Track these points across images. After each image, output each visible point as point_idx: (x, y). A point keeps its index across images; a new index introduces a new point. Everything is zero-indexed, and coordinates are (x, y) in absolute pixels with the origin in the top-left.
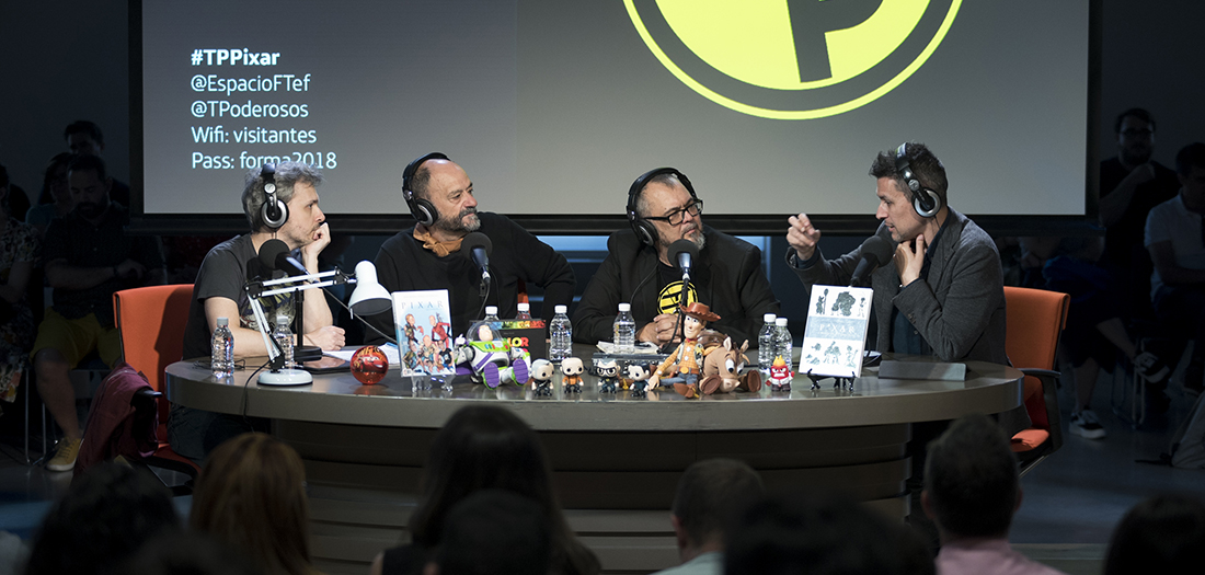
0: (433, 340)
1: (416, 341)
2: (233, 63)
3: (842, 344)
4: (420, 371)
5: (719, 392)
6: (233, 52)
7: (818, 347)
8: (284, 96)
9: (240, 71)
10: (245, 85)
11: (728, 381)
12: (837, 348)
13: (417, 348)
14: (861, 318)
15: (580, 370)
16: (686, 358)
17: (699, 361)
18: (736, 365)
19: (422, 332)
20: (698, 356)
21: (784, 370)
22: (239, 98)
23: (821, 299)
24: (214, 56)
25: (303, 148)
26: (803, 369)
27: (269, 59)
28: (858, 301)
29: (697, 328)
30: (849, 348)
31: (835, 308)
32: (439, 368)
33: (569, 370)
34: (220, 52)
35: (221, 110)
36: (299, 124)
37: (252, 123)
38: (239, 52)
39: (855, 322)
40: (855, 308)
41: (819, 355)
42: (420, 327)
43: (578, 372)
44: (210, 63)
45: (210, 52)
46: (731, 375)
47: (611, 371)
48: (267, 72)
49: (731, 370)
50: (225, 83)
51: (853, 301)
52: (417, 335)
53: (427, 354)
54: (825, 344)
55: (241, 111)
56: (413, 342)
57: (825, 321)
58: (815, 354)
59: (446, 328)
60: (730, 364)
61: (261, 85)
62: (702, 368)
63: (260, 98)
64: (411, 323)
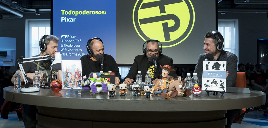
0: (75, 77)
1: (69, 77)
2: (68, 38)
3: (218, 80)
4: (69, 87)
5: (177, 97)
6: (68, 36)
7: (208, 81)
8: (76, 43)
9: (69, 39)
10: (70, 41)
11: (180, 93)
12: (216, 81)
13: (69, 80)
14: (224, 71)
15: (126, 88)
16: (163, 84)
17: (168, 85)
18: (183, 86)
19: (71, 74)
20: (167, 83)
21: (199, 89)
22: (69, 44)
23: (207, 65)
24: (65, 36)
25: (79, 52)
26: (204, 88)
27: (74, 37)
28: (222, 66)
29: (167, 74)
30: (221, 81)
31: (213, 68)
32: (77, 87)
33: (122, 88)
34: (66, 36)
35: (66, 46)
36: (79, 48)
37: (71, 48)
38: (69, 36)
39: (221, 72)
40: (221, 68)
41: (209, 84)
42: (70, 72)
43: (125, 89)
44: (64, 37)
45: (64, 36)
46: (181, 90)
47: (137, 88)
48: (74, 39)
49: (181, 88)
50: (66, 41)
51: (220, 65)
52: (69, 75)
53: (72, 82)
54: (211, 80)
55: (69, 46)
56: (67, 77)
57: (210, 72)
58: (207, 83)
59: (80, 73)
60: (181, 86)
61: (73, 41)
62: (169, 88)
63: (72, 44)
64: (68, 71)
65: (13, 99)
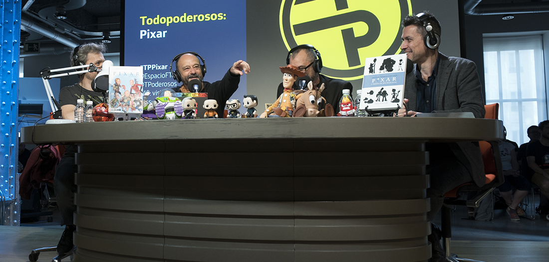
0: (131, 93)
1: (120, 93)
2: (153, 69)
3: (388, 89)
4: (120, 110)
6: (153, 65)
7: (371, 93)
8: (169, 79)
9: (155, 72)
10: (156, 76)
11: (311, 110)
12: (385, 92)
13: (120, 97)
14: (401, 71)
15: (215, 106)
16: (284, 101)
17: (293, 102)
18: (316, 98)
19: (124, 88)
20: (292, 98)
21: (349, 105)
22: (154, 81)
23: (371, 65)
24: (147, 67)
26: (362, 106)
27: (164, 67)
28: (397, 62)
30: (394, 90)
31: (382, 68)
32: (133, 109)
33: (207, 106)
34: (149, 66)
35: (149, 85)
38: (155, 65)
39: (396, 75)
40: (396, 67)
41: (373, 97)
42: (123, 86)
43: (214, 108)
44: (145, 69)
45: (145, 66)
46: (313, 106)
47: (234, 106)
48: (163, 71)
49: (313, 102)
50: (150, 76)
51: (394, 62)
52: (121, 90)
53: (126, 101)
54: (377, 90)
55: (155, 85)
56: (117, 94)
57: (376, 77)
58: (370, 97)
59: (140, 87)
60: (312, 98)
61: (161, 76)
62: (295, 107)
63: (161, 80)
64: (118, 83)
65: (33, 136)
